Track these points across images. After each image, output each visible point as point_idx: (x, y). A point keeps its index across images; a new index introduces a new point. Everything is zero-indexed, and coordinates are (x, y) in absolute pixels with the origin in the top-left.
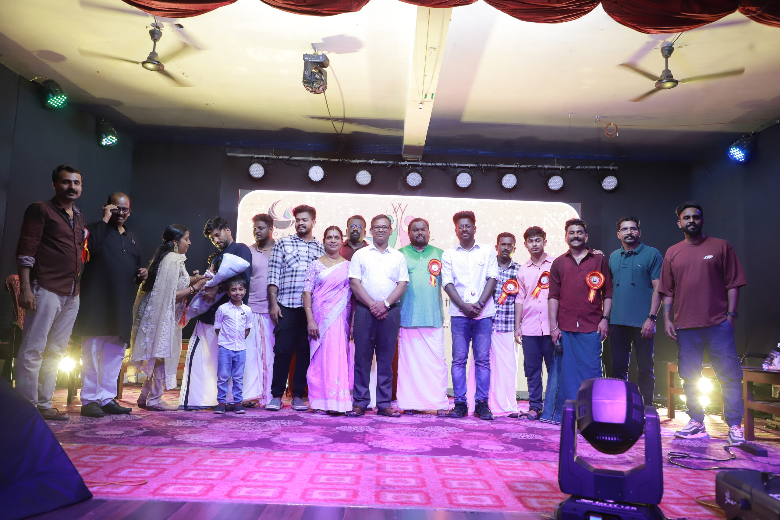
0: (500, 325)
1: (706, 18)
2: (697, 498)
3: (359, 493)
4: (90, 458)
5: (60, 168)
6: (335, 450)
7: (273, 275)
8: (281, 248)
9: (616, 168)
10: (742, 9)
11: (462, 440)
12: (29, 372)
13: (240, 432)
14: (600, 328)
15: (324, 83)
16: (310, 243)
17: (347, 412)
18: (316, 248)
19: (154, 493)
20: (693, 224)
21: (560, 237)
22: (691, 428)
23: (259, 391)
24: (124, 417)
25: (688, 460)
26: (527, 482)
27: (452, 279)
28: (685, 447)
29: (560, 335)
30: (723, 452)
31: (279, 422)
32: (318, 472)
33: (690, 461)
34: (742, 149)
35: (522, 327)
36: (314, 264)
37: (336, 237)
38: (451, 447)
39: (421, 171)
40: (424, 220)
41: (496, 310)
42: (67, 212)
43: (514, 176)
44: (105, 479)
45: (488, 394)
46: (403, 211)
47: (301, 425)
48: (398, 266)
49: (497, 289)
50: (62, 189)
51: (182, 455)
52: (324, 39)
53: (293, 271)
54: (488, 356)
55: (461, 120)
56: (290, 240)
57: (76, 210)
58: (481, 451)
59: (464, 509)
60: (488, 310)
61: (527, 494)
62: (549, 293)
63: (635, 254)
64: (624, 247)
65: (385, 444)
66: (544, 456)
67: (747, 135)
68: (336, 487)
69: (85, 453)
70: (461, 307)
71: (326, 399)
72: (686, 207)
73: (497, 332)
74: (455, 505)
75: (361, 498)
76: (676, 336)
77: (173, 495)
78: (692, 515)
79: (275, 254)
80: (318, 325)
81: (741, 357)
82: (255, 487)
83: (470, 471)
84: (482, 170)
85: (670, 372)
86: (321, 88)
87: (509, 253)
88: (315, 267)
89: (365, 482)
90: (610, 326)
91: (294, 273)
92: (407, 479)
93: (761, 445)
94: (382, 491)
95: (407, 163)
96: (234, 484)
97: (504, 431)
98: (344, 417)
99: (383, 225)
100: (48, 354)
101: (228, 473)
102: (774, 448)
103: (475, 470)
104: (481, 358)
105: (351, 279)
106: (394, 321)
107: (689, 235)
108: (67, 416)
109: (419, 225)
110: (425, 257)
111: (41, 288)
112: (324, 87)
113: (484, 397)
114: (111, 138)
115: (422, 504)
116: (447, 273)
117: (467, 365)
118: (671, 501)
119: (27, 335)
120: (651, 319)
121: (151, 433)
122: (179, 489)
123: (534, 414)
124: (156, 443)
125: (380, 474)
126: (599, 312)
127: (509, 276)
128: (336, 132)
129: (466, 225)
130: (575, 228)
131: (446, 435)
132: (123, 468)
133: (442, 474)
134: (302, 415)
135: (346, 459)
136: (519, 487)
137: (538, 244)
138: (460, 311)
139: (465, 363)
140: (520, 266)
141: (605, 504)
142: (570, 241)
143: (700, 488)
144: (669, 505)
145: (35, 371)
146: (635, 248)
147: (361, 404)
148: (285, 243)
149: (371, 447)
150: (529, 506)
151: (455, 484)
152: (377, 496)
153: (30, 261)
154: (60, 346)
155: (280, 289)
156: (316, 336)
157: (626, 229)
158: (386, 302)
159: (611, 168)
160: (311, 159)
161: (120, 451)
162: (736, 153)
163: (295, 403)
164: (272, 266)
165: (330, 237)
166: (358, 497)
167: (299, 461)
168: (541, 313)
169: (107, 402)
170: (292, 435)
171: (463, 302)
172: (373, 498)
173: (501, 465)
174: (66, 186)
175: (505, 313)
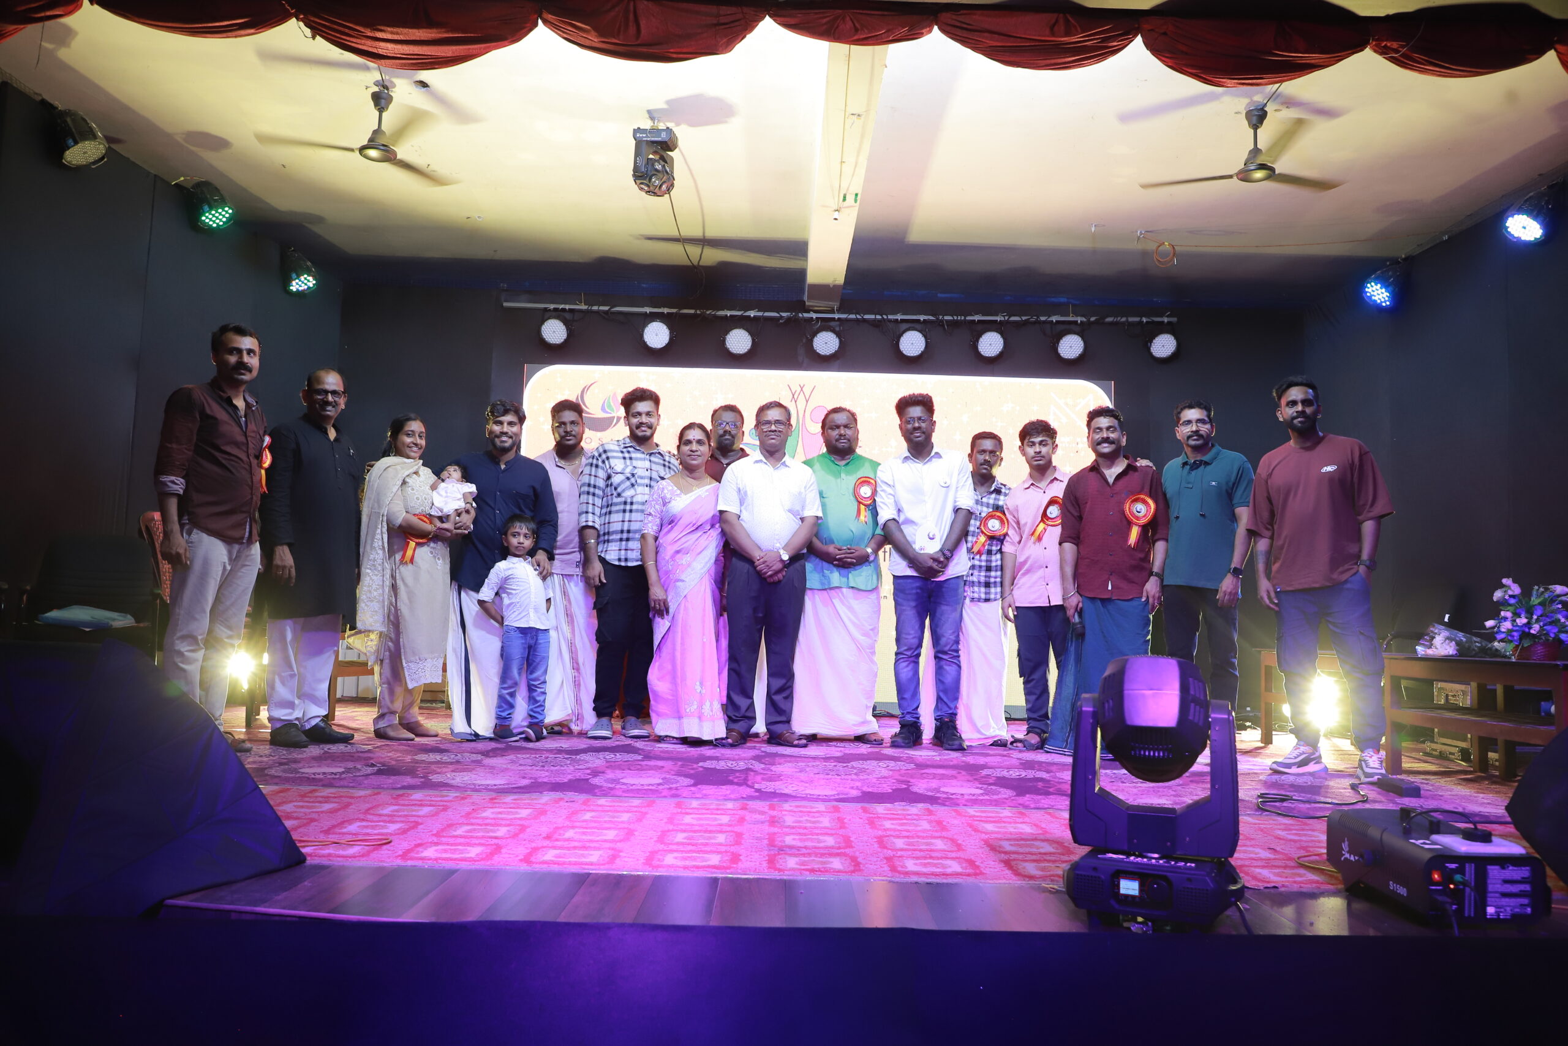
0: (976, 589)
1: (1317, 61)
2: (1299, 858)
3: (741, 858)
4: (295, 806)
5: (224, 329)
6: (698, 796)
7: (590, 510)
8: (603, 462)
9: (1174, 320)
10: (1376, 45)
11: (911, 780)
12: (184, 670)
13: (537, 770)
14: (1147, 593)
15: (669, 178)
16: (653, 453)
17: (716, 740)
18: (662, 462)
19: (405, 856)
20: (1302, 413)
21: (1079, 440)
22: (1298, 756)
23: (566, 708)
24: (341, 747)
25: (1290, 805)
26: (1021, 839)
27: (895, 512)
28: (1287, 786)
29: (1080, 605)
30: (1349, 792)
31: (601, 755)
32: (671, 827)
33: (1293, 806)
34: (1386, 285)
35: (1014, 592)
36: (661, 486)
37: (699, 442)
38: (894, 790)
39: (837, 329)
40: (849, 411)
41: (970, 564)
42: (235, 402)
43: (1000, 336)
44: (322, 837)
45: (956, 708)
46: (807, 397)
47: (639, 760)
48: (803, 490)
49: (971, 529)
50: (226, 363)
51: (445, 803)
52: (668, 102)
53: (625, 503)
54: (957, 642)
55: (907, 240)
56: (617, 448)
57: (250, 400)
58: (945, 796)
59: (915, 879)
60: (957, 564)
61: (1021, 857)
62: (1062, 534)
63: (1207, 464)
64: (1188, 453)
65: (782, 787)
66: (1050, 803)
67: (1395, 261)
68: (703, 849)
69: (285, 800)
70: (911, 559)
71: (680, 717)
72: (1291, 385)
73: (971, 601)
74: (899, 872)
75: (744, 864)
76: (1276, 604)
77: (436, 859)
78: (1288, 881)
79: (593, 473)
80: (666, 591)
81: (1384, 639)
82: (568, 849)
83: (925, 825)
84: (943, 326)
85: (1266, 666)
86: (664, 187)
87: (991, 467)
88: (662, 492)
89: (751, 841)
90: (1163, 588)
91: (628, 506)
92: (821, 837)
93: (1412, 780)
94: (779, 854)
95: (814, 316)
96: (534, 845)
97: (984, 767)
98: (712, 747)
99: (777, 418)
100: (211, 642)
101: (523, 829)
102: (1432, 785)
103: (934, 824)
104: (945, 646)
105: (721, 512)
106: (796, 585)
107: (1296, 434)
108: (248, 745)
109: (840, 418)
110: (848, 473)
111: (195, 531)
112: (670, 184)
113: (951, 712)
114: (305, 279)
115: (845, 872)
116: (887, 500)
117: (921, 658)
118: (1255, 863)
119: (177, 610)
120: (1233, 575)
121: (388, 770)
122: (445, 851)
123: (1034, 739)
124: (399, 786)
125: (776, 830)
126: (1145, 565)
127: (991, 506)
128: (690, 264)
129: (919, 418)
130: (1104, 422)
131: (885, 773)
132: (350, 821)
133: (878, 830)
134: (639, 744)
135: (718, 809)
136: (1007, 846)
137: (1044, 450)
138: (910, 567)
139: (919, 655)
140: (1010, 489)
141: (1145, 860)
142: (1095, 445)
143: (1305, 844)
144: (1253, 869)
145: (193, 669)
146: (1205, 454)
147: (740, 726)
148: (609, 454)
149: (758, 791)
150: (1023, 873)
151: (900, 843)
152: (771, 862)
153: (177, 484)
154: (230, 628)
155: (602, 533)
156: (663, 610)
157: (1189, 422)
158: (782, 552)
159: (1166, 320)
160: (648, 310)
161: (341, 797)
162: (1376, 291)
163: (628, 725)
164: (588, 493)
165: (689, 442)
166: (740, 863)
167: (640, 812)
168: (1047, 567)
169: (314, 722)
170: (623, 775)
171: (914, 550)
172: (765, 864)
173: (977, 817)
174: (233, 359)
175: (985, 568)
